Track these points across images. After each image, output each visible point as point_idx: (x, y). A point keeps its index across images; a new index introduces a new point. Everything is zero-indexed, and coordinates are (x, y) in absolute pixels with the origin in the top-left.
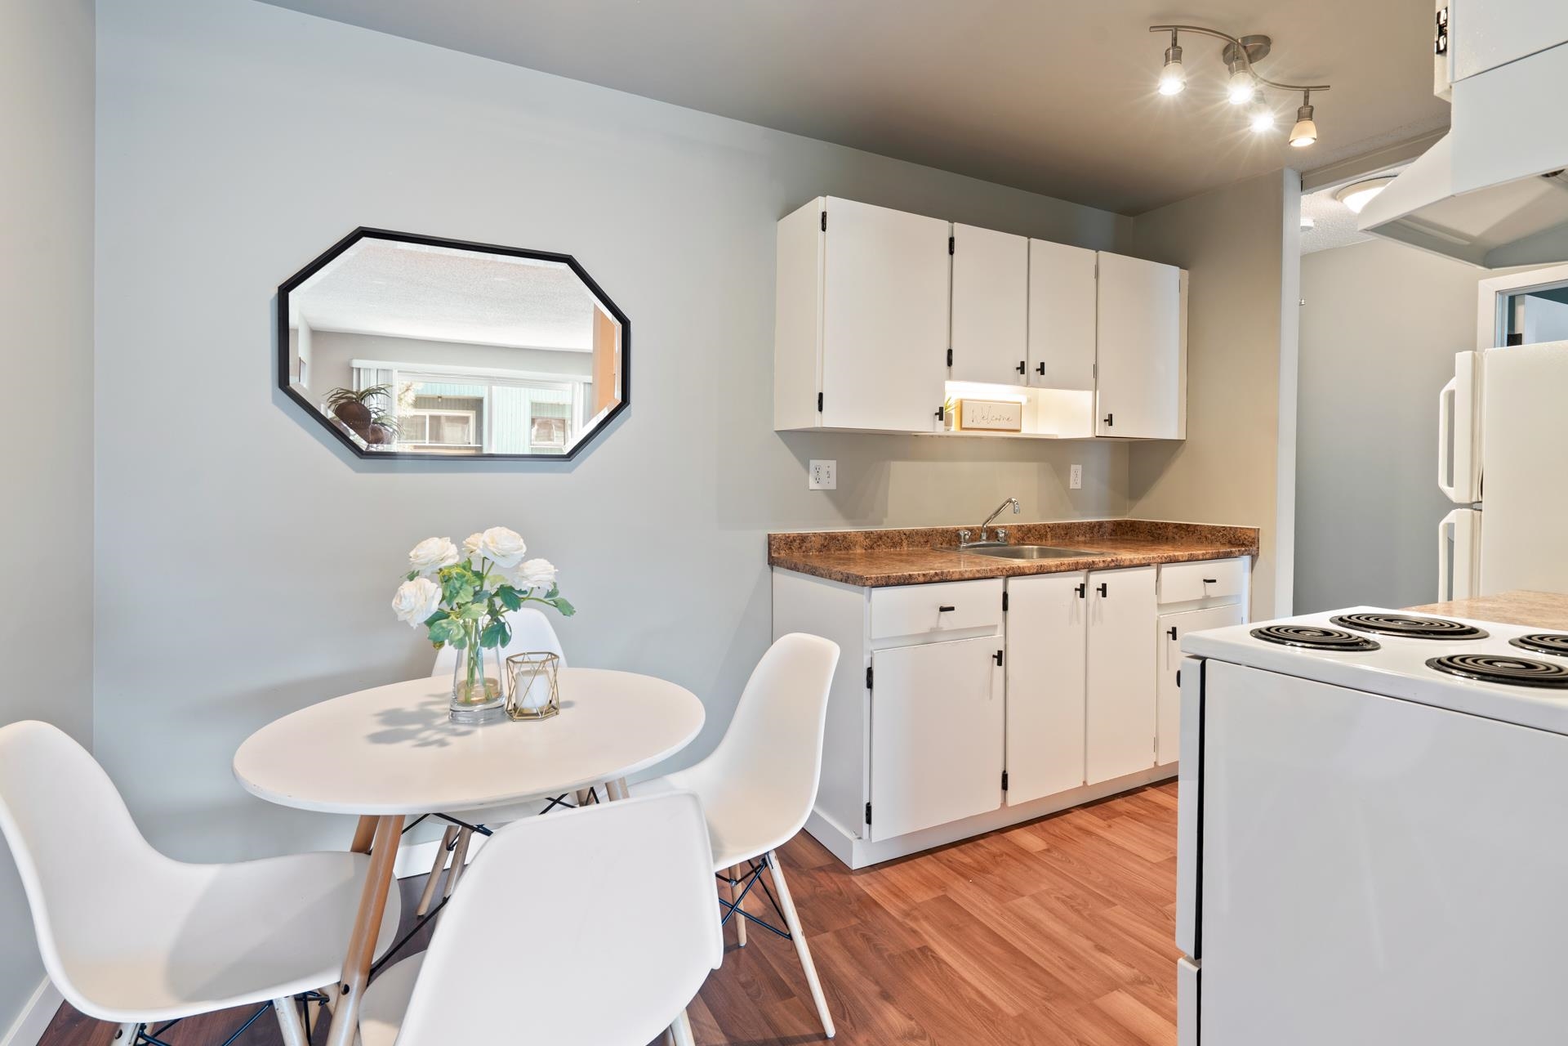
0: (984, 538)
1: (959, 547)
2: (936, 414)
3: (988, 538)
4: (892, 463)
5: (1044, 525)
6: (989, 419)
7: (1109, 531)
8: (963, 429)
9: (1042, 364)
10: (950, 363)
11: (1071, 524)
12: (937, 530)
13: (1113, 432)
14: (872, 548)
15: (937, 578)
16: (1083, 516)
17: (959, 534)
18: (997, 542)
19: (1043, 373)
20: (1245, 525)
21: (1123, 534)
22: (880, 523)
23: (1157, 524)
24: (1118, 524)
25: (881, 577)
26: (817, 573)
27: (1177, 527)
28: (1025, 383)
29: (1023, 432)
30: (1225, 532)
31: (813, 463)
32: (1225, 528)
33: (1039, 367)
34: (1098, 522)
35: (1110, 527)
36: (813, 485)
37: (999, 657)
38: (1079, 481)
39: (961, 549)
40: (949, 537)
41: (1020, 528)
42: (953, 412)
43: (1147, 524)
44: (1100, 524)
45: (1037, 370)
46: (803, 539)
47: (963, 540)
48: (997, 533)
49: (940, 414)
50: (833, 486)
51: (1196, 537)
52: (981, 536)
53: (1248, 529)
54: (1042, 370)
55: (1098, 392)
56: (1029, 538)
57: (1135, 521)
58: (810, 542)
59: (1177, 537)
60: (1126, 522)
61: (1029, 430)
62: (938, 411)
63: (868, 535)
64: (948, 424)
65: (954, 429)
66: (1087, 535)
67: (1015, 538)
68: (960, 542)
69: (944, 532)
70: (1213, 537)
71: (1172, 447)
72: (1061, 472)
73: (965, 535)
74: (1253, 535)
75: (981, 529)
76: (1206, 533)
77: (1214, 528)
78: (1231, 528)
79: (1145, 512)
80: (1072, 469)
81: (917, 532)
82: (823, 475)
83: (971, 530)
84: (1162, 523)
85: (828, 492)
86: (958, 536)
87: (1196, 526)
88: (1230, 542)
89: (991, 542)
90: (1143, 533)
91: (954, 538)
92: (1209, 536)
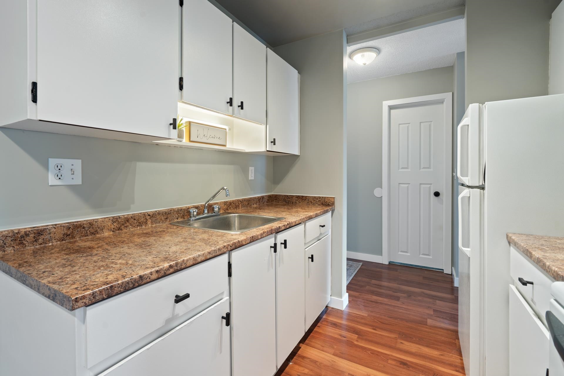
0: (206, 212)
1: (190, 220)
2: (171, 124)
3: (208, 212)
4: (137, 163)
5: (238, 200)
6: (208, 137)
7: (267, 200)
8: (190, 141)
9: (242, 103)
10: (181, 87)
11: (250, 198)
12: (174, 210)
13: (275, 148)
14: (119, 229)
15: (171, 270)
16: (255, 194)
17: (189, 211)
18: (214, 214)
19: (242, 108)
20: (329, 195)
21: (272, 201)
22: (128, 209)
23: (287, 196)
24: (270, 196)
25: (101, 292)
26: (27, 282)
27: (297, 197)
28: (231, 114)
29: (227, 146)
30: (320, 199)
31: (53, 162)
32: (320, 197)
33: (240, 105)
34: (262, 196)
35: (266, 198)
36: (52, 180)
37: (227, 318)
38: (253, 175)
39: (191, 222)
40: (182, 214)
41: (225, 203)
42: (184, 129)
43: (283, 196)
44: (263, 197)
45: (239, 106)
46: (39, 233)
47: (192, 216)
48: (213, 208)
49: (174, 124)
50: (78, 181)
51: (306, 202)
52: (204, 211)
53: (330, 197)
54: (241, 106)
55: (268, 126)
56: (230, 208)
57: (277, 195)
58: (50, 234)
59: (297, 202)
60: (273, 195)
61: (231, 146)
62: (172, 122)
63: (115, 220)
64: (180, 136)
65: (185, 141)
66: (258, 204)
67: (223, 209)
68: (191, 217)
69: (179, 211)
70: (314, 202)
71: (293, 158)
72: (245, 171)
73: (194, 212)
74: (333, 200)
75: (204, 206)
76: (311, 200)
77: (315, 197)
78: (323, 197)
79: (281, 190)
80: (250, 168)
81: (159, 213)
82: (66, 172)
83: (196, 207)
84: (290, 196)
85: (72, 187)
86: (189, 212)
87: (307, 196)
88: (322, 204)
89: (210, 214)
90: (281, 200)
91: (186, 213)
92: (313, 201)
